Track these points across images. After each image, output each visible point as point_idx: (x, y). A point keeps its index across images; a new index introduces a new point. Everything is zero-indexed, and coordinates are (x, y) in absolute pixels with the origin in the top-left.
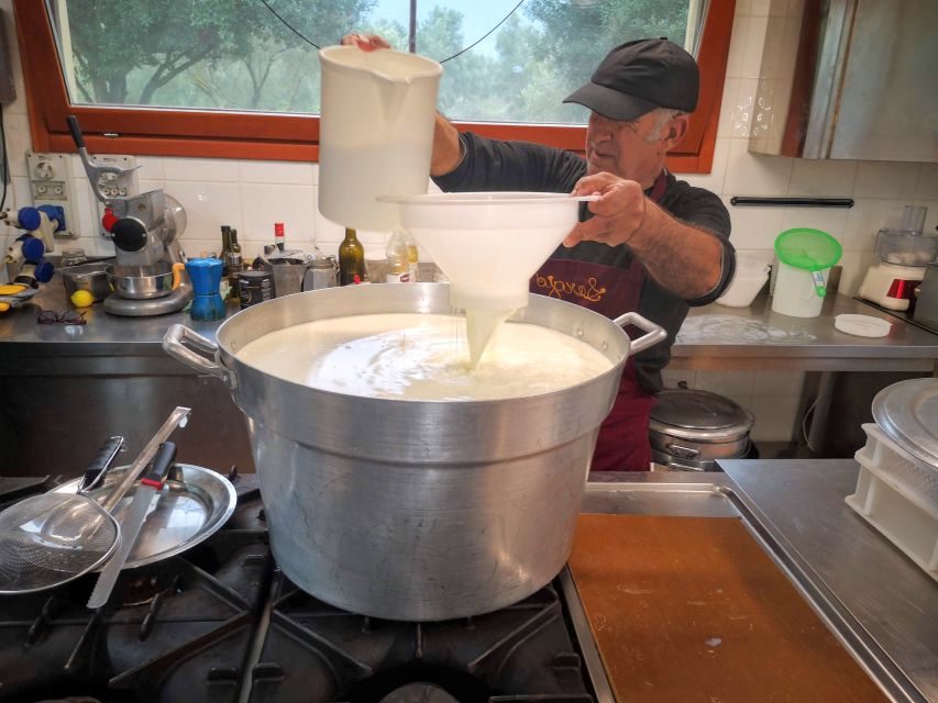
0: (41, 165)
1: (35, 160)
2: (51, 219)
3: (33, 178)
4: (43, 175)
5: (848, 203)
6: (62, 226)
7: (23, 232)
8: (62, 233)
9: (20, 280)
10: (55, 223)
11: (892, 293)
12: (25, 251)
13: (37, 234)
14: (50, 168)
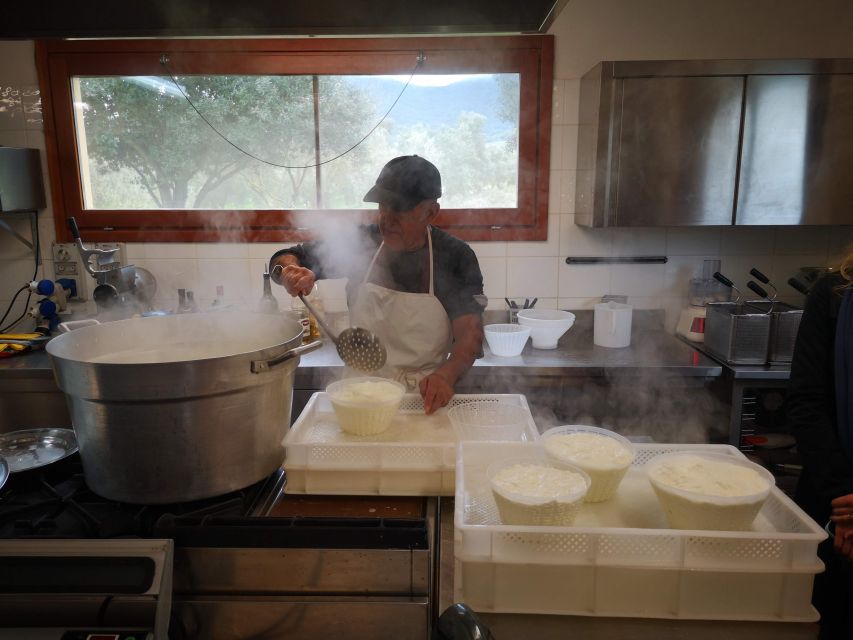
0: (61, 252)
1: (58, 247)
2: (65, 288)
3: (56, 260)
4: (62, 257)
5: (663, 260)
6: (74, 292)
7: (43, 297)
8: (74, 298)
9: (38, 330)
10: (69, 291)
11: (693, 330)
12: (42, 310)
13: (53, 299)
14: (67, 253)
